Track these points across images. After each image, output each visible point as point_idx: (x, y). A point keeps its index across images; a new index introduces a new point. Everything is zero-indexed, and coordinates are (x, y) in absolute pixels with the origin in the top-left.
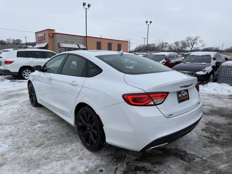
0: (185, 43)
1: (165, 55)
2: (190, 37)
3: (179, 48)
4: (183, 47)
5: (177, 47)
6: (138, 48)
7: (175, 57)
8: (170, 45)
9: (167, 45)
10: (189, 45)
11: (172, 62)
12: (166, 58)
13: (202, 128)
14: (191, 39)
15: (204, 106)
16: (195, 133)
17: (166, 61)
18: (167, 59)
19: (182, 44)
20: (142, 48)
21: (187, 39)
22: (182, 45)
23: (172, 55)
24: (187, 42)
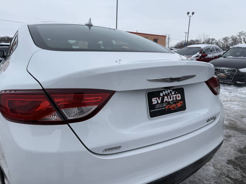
0: (236, 39)
1: (200, 48)
2: (242, 32)
3: (229, 45)
4: (234, 43)
5: (225, 44)
6: (180, 45)
7: (214, 50)
8: (218, 41)
9: (214, 42)
10: (241, 42)
11: (209, 57)
12: (201, 51)
13: (230, 158)
14: (244, 34)
15: (243, 117)
16: (212, 168)
17: (202, 55)
18: (203, 52)
19: (233, 40)
20: (184, 45)
21: (239, 34)
22: (233, 42)
23: (210, 48)
24: (238, 37)
